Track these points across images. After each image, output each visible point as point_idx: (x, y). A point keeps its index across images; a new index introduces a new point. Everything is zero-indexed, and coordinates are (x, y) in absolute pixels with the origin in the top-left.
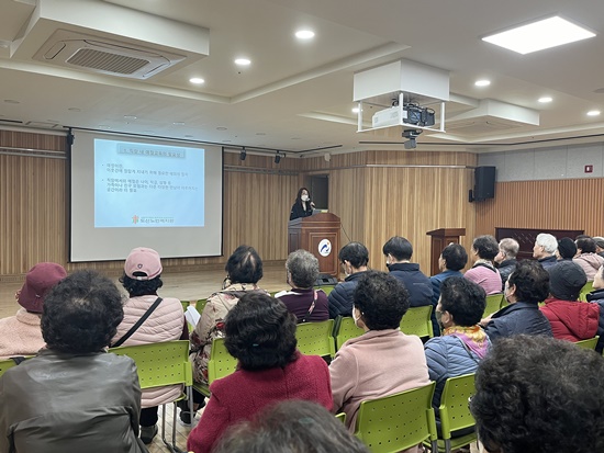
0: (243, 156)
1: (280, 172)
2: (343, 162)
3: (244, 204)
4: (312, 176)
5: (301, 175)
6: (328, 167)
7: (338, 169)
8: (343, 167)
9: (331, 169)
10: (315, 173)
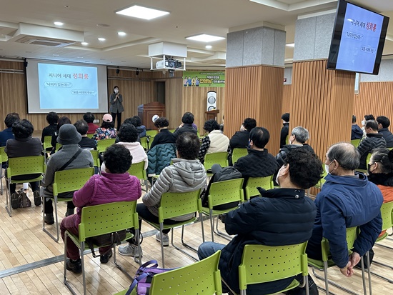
0: (118, 71)
1: (140, 79)
4: (158, 82)
5: (152, 81)
6: (165, 77)
7: (170, 78)
10: (159, 80)
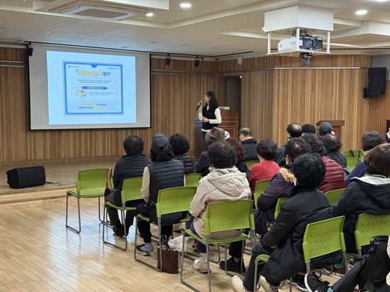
0: (168, 61)
1: (199, 74)
2: (254, 65)
3: (169, 103)
4: (226, 78)
6: (240, 69)
7: (250, 71)
8: (254, 70)
9: (243, 71)
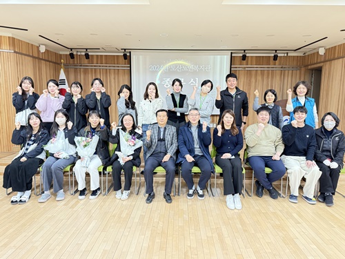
0: (244, 57)
2: (334, 54)
6: (323, 60)
7: (330, 60)
8: (334, 59)
9: (325, 61)
